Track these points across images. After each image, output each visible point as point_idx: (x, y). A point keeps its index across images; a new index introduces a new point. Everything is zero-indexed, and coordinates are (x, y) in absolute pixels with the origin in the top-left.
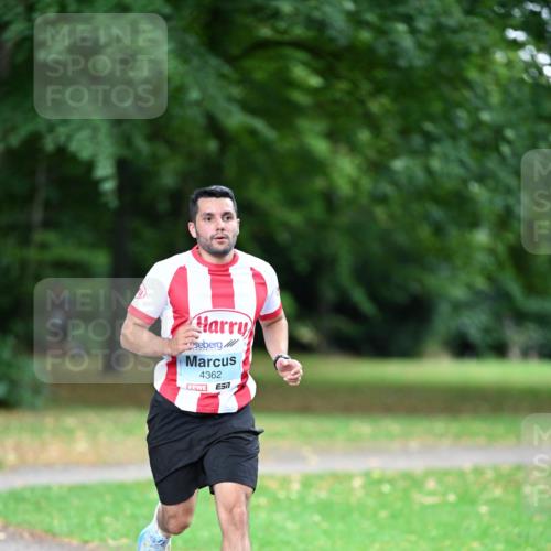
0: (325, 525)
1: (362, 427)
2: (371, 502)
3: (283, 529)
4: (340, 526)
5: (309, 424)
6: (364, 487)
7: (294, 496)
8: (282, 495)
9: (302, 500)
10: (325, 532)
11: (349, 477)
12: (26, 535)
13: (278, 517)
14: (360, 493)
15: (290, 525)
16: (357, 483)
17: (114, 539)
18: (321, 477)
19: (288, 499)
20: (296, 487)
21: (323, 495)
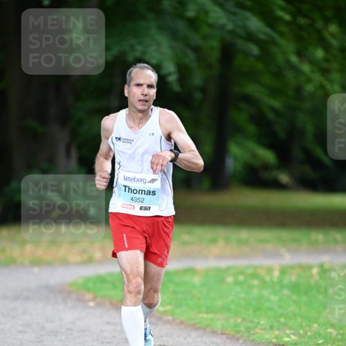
0: (295, 297)
1: (318, 236)
2: (323, 283)
3: (268, 300)
4: (304, 298)
5: (285, 234)
6: (319, 274)
7: (275, 280)
8: (268, 279)
9: (280, 281)
10: (295, 302)
11: (310, 268)
12: (108, 304)
13: (266, 292)
14: (317, 278)
15: (272, 298)
16: (315, 271)
17: (163, 306)
18: (292, 267)
19: (271, 280)
20: (276, 273)
21: (294, 279)
